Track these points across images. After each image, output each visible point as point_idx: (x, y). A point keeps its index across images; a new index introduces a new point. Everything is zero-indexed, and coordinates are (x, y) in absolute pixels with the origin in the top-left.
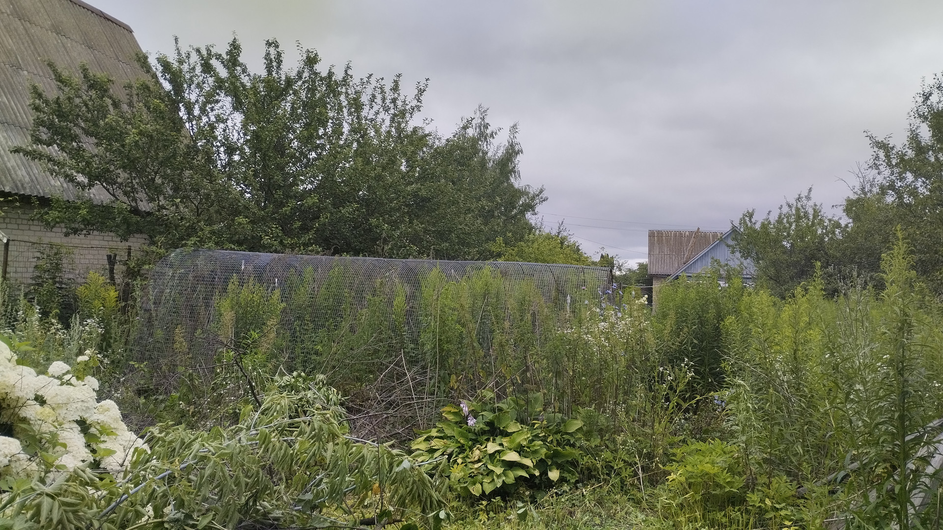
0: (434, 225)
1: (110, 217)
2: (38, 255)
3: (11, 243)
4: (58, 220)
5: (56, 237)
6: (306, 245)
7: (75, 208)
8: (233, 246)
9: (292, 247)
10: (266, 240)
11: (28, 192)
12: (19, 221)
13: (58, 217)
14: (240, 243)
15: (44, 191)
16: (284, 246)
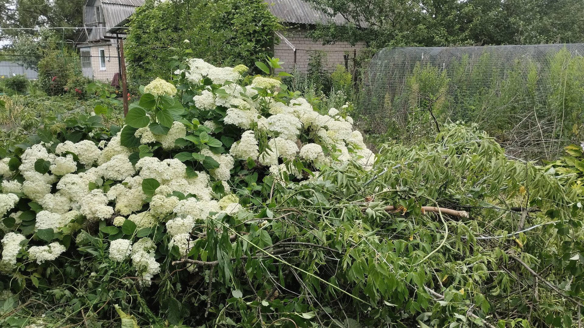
0: (559, 19)
1: (346, 32)
2: (310, 57)
3: (297, 51)
4: (319, 36)
5: (318, 46)
6: (463, 40)
7: (328, 28)
8: (416, 44)
9: (454, 42)
10: (437, 38)
11: (303, 22)
12: (300, 39)
13: (320, 34)
14: (420, 42)
15: (311, 20)
16: (449, 42)
